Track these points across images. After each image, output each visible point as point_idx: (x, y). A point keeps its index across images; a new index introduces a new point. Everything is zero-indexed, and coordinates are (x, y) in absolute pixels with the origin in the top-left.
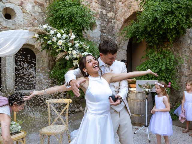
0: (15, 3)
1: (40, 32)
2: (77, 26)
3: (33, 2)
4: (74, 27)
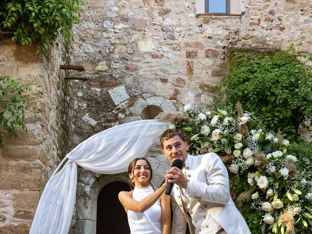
0: (164, 94)
1: (176, 119)
2: (278, 111)
3: (198, 87)
4: (272, 114)
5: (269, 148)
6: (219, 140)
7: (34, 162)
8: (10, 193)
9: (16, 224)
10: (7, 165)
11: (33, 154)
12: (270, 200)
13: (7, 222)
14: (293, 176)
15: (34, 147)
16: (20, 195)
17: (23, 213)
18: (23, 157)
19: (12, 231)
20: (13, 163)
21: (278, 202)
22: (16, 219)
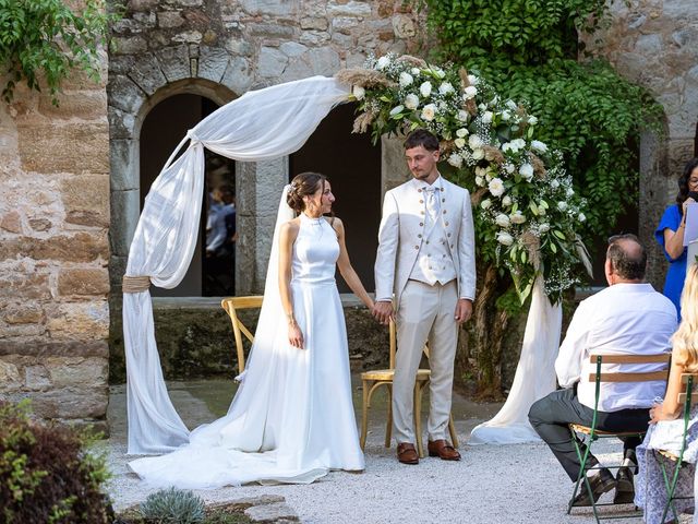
1: (368, 82)
5: (505, 135)
6: (434, 121)
7: (96, 122)
8: (56, 179)
9: (70, 235)
10: (50, 127)
11: (96, 107)
12: (507, 211)
13: (54, 233)
14: (540, 177)
15: (96, 93)
16: (74, 182)
17: (81, 215)
18: (78, 112)
19: (64, 247)
20: (59, 123)
21: (517, 216)
22: (70, 226)
